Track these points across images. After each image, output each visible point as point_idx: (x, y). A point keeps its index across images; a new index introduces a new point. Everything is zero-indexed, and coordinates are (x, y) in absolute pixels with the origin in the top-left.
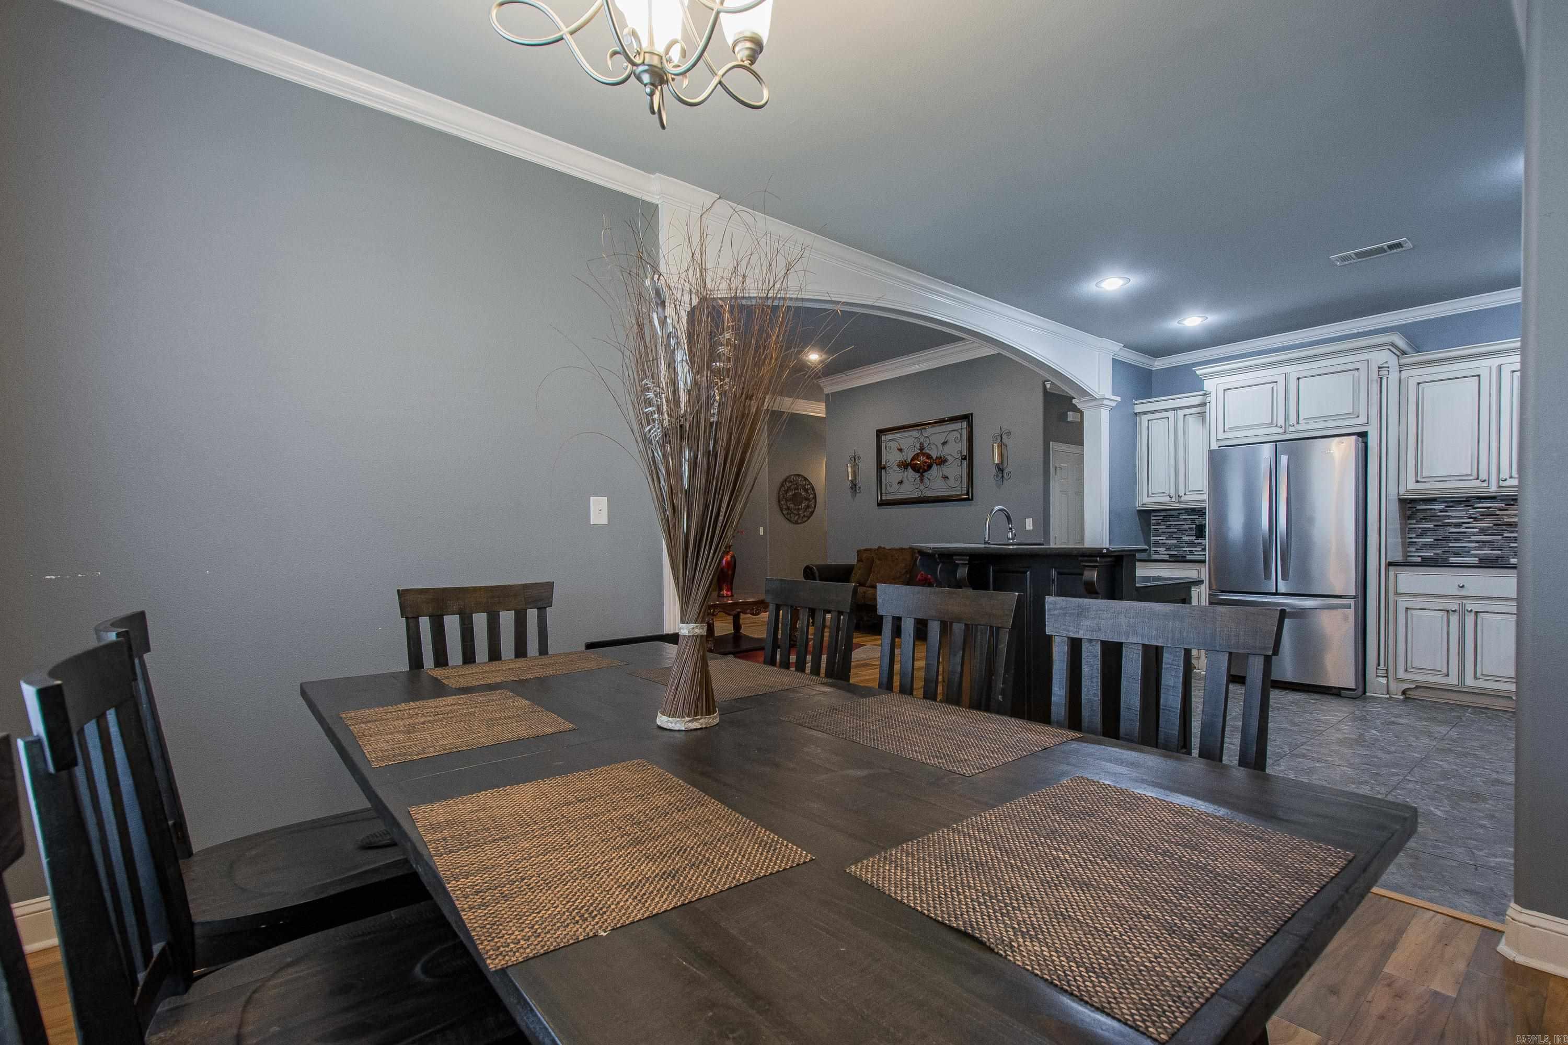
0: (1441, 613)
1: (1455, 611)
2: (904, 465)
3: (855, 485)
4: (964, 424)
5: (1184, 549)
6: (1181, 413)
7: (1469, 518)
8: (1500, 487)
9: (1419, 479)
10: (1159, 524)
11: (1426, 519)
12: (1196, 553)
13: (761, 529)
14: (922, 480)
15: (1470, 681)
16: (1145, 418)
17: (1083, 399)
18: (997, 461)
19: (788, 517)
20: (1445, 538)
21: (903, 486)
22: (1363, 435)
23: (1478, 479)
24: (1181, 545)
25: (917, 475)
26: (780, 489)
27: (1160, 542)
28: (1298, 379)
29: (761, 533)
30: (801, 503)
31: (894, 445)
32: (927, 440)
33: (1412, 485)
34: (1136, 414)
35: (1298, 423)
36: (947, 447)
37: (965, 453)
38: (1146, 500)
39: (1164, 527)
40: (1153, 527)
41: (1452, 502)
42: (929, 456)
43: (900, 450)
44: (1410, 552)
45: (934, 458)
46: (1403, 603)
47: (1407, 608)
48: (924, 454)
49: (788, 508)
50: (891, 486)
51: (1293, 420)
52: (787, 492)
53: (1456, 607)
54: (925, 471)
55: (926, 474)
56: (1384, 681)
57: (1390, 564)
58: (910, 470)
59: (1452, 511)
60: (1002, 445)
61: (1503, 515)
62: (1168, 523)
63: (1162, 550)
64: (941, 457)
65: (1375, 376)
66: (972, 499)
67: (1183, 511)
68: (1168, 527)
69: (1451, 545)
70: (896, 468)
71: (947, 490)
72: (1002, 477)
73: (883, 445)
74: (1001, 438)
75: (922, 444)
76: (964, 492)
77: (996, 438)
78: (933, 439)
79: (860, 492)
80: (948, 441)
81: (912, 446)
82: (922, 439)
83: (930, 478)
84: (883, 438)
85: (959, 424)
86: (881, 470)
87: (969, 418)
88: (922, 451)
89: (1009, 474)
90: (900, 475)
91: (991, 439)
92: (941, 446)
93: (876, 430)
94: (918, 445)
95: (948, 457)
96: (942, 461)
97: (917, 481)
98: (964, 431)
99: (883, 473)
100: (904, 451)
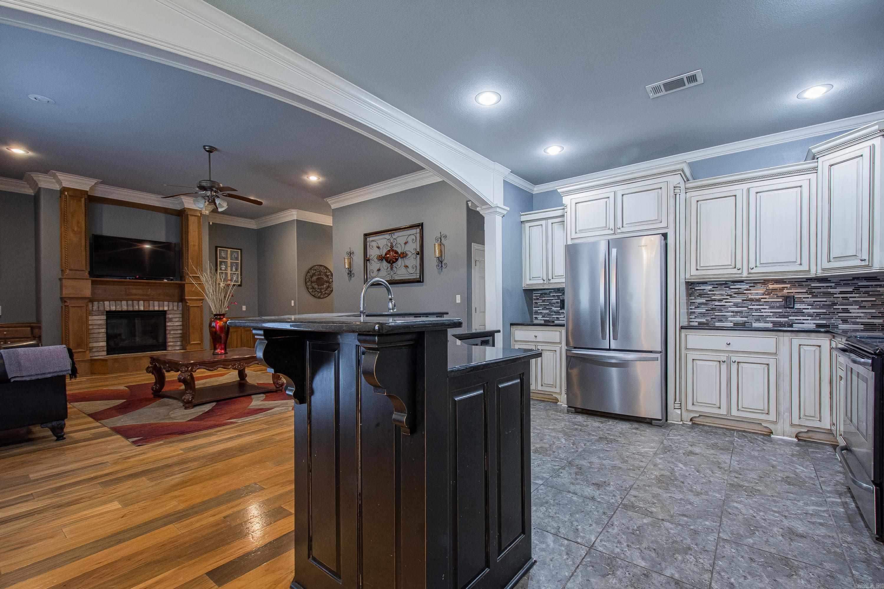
0: (715, 363)
1: (724, 362)
2: (381, 258)
3: (351, 272)
4: (418, 230)
5: (553, 316)
6: (550, 221)
7: (727, 296)
8: (749, 273)
9: (698, 268)
10: (538, 299)
11: (700, 296)
12: (560, 319)
13: (293, 302)
14: (392, 269)
15: (734, 412)
16: (528, 225)
17: (484, 207)
18: (437, 255)
19: (313, 294)
20: (713, 309)
21: (380, 272)
22: (665, 235)
23: (735, 268)
24: (552, 314)
25: (389, 265)
26: (306, 275)
27: (539, 311)
28: (623, 195)
29: (293, 305)
30: (323, 285)
31: (374, 244)
32: (395, 241)
33: (694, 272)
34: (522, 222)
35: (623, 227)
36: (407, 245)
37: (418, 250)
38: (529, 282)
39: (541, 301)
40: (534, 301)
41: (717, 284)
42: (396, 252)
43: (378, 248)
44: (691, 318)
45: (400, 253)
46: (691, 355)
47: (693, 360)
48: (393, 250)
49: (313, 288)
50: (373, 272)
51: (619, 225)
52: (312, 277)
53: (724, 359)
54: (394, 262)
55: (394, 265)
56: (679, 412)
57: (682, 328)
58: (384, 261)
59: (716, 291)
60: (441, 244)
61: (748, 293)
62: (544, 298)
63: (540, 317)
64: (403, 253)
65: (672, 193)
66: (423, 282)
67: (553, 291)
68: (544, 301)
69: (716, 314)
70: (376, 260)
71: (407, 275)
72: (441, 266)
73: (368, 244)
74: (440, 240)
75: (392, 244)
76: (418, 277)
77: (437, 240)
78: (399, 240)
79: (354, 276)
80: (408, 241)
81: (386, 245)
82: (392, 240)
83: (397, 267)
84: (368, 239)
85: (415, 230)
86: (367, 261)
87: (421, 226)
88: (392, 248)
89: (446, 264)
90: (378, 265)
91: (434, 240)
92: (404, 245)
93: (364, 234)
94: (389, 244)
95: (408, 253)
96: (404, 256)
97: (389, 269)
98: (418, 235)
99: (368, 264)
100: (381, 248)
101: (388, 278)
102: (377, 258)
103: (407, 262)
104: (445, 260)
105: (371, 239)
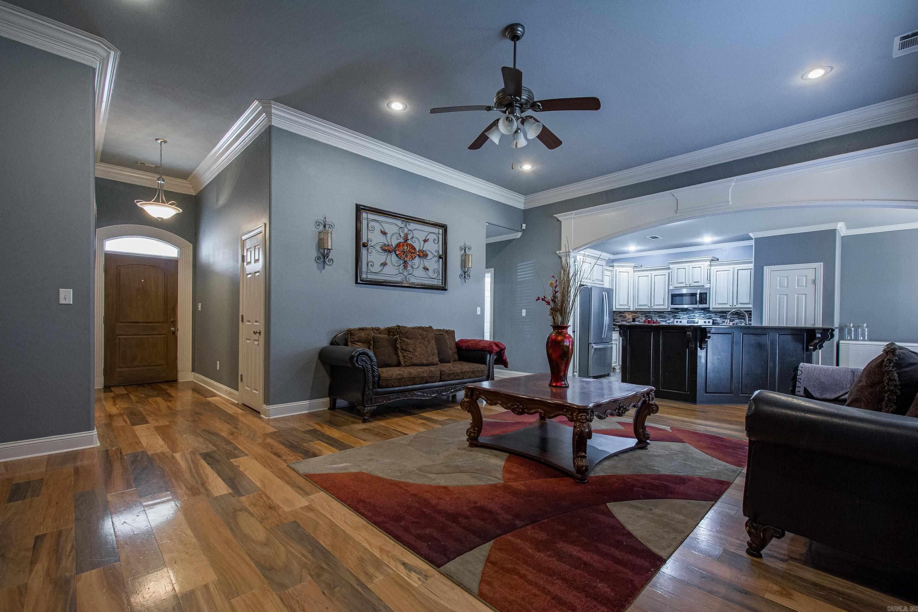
2: (387, 249)
3: (325, 256)
14: (405, 267)
21: (386, 268)
25: (401, 261)
32: (410, 233)
36: (427, 244)
37: (441, 253)
42: (414, 248)
43: (384, 233)
45: (418, 250)
50: (372, 266)
55: (409, 262)
58: (394, 255)
70: (378, 248)
71: (427, 279)
72: (465, 277)
73: (364, 222)
74: (465, 250)
75: (406, 235)
76: (440, 283)
77: (461, 249)
78: (416, 234)
79: (331, 265)
80: (428, 239)
81: (397, 234)
82: (406, 231)
83: (414, 267)
84: (364, 215)
85: (437, 230)
86: (361, 247)
87: (444, 228)
88: (407, 241)
89: (469, 276)
90: (383, 257)
91: (458, 248)
92: (423, 242)
93: (356, 204)
94: (402, 235)
95: (429, 253)
96: (423, 255)
97: (402, 267)
98: (440, 236)
99: (364, 251)
100: (389, 235)
101: (398, 279)
102: (381, 247)
103: (427, 263)
104: (469, 272)
105: (371, 216)
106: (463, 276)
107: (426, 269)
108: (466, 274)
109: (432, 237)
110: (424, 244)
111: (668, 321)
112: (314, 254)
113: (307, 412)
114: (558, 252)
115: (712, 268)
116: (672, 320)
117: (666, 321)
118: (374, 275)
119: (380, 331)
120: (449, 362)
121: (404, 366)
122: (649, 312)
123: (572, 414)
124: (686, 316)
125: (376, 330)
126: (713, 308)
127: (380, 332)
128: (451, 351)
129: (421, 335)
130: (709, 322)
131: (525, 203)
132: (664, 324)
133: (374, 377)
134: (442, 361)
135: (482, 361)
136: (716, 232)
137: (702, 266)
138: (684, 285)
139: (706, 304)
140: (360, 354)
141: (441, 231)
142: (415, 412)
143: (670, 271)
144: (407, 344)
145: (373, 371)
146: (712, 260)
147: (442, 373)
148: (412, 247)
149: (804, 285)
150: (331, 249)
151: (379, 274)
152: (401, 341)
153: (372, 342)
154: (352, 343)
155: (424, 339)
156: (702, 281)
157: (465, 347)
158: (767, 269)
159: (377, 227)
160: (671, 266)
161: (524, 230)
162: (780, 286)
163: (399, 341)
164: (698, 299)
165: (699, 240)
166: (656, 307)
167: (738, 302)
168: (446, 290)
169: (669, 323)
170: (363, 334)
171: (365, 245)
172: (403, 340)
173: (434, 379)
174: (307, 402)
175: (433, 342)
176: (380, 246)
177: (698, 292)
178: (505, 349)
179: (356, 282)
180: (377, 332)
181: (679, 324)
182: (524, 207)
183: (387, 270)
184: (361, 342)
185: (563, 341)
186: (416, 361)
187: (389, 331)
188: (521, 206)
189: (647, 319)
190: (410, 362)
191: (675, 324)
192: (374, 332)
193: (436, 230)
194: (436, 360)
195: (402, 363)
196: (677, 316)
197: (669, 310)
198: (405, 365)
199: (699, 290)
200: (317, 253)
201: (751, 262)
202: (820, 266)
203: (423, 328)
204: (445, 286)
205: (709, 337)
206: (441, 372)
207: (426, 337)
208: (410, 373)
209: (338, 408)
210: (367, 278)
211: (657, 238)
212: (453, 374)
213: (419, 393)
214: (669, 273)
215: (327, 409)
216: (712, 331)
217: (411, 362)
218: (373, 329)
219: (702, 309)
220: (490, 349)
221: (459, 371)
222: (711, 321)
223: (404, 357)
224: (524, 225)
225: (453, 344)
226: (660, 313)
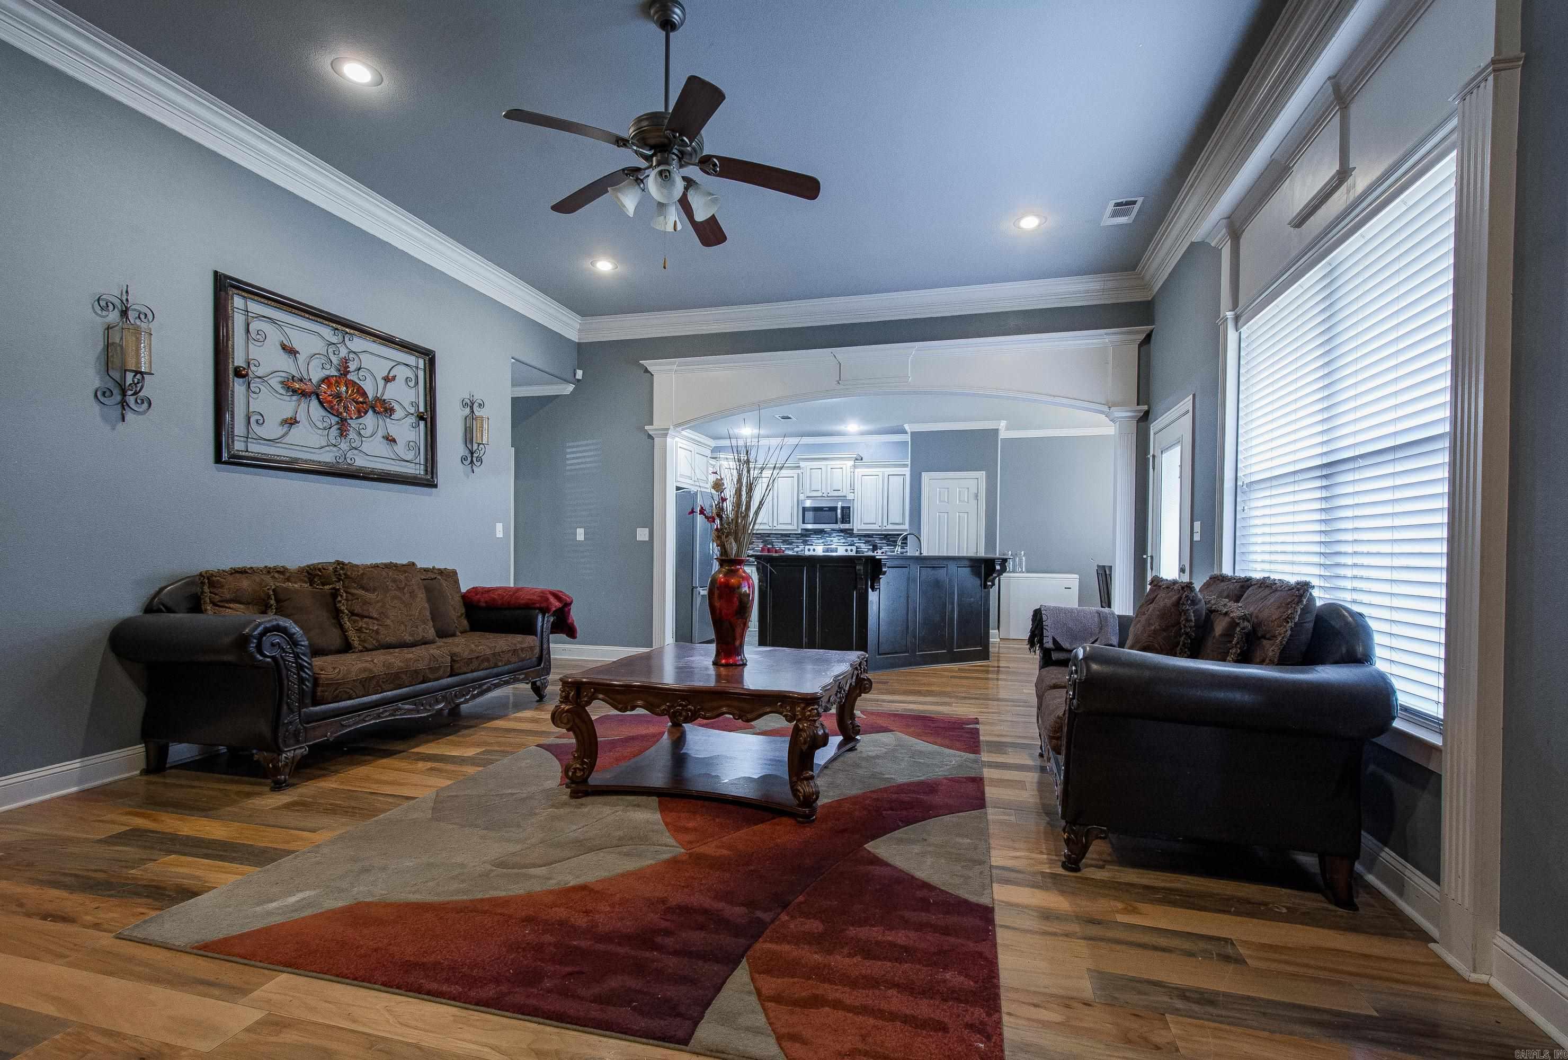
2: (298, 388)
14: (342, 432)
21: (295, 430)
25: (332, 418)
31: (266, 329)
32: (355, 358)
36: (390, 386)
37: (422, 408)
42: (361, 392)
43: (290, 351)
45: (370, 397)
54: (352, 417)
55: (351, 423)
58: (314, 403)
64: (381, 402)
70: (275, 383)
71: (393, 462)
72: (472, 462)
73: (238, 321)
74: (472, 408)
75: (345, 362)
76: (422, 472)
77: (465, 405)
78: (366, 361)
79: (144, 413)
80: (394, 378)
81: (322, 357)
82: (343, 352)
83: (362, 432)
84: (238, 302)
85: (413, 358)
86: (231, 376)
87: (429, 357)
88: (346, 375)
89: (480, 460)
90: (288, 406)
91: (458, 405)
92: (383, 382)
93: (216, 273)
94: (335, 360)
95: (396, 407)
96: (384, 409)
97: (334, 432)
98: (421, 374)
99: (238, 388)
100: (301, 358)
101: (328, 457)
102: (282, 383)
103: (393, 428)
104: (482, 452)
105: (255, 307)
106: (469, 459)
107: (391, 440)
108: (475, 455)
109: (402, 373)
110: (385, 386)
111: (796, 549)
112: (93, 379)
113: (74, 789)
114: (647, 427)
115: (857, 470)
116: (801, 547)
117: (793, 549)
118: (264, 444)
119: (288, 574)
120: (454, 635)
121: (361, 651)
122: (769, 535)
123: (793, 710)
124: (821, 541)
125: (278, 572)
126: (858, 530)
127: (289, 576)
128: (455, 612)
129: (394, 581)
130: (852, 550)
131: (580, 331)
132: (790, 553)
133: (302, 680)
134: (443, 634)
135: (529, 629)
136: (865, 419)
137: (844, 467)
138: (820, 494)
139: (849, 523)
140: (267, 631)
141: (421, 362)
142: (398, 748)
143: (799, 471)
144: (365, 603)
145: (301, 668)
146: (857, 459)
147: (454, 658)
148: (358, 390)
149: (966, 500)
150: (146, 373)
151: (278, 445)
152: (350, 597)
153: (273, 602)
154: (215, 604)
155: (401, 589)
156: (844, 491)
157: (486, 602)
158: (925, 476)
159: (274, 336)
160: (802, 464)
161: (578, 380)
162: (940, 501)
163: (345, 595)
164: (839, 516)
165: (841, 428)
166: (779, 527)
167: (890, 522)
168: (436, 486)
169: (797, 552)
170: (245, 583)
171: (238, 373)
172: (352, 594)
173: (441, 672)
174: (76, 764)
175: (421, 595)
176: (282, 379)
177: (839, 505)
178: (572, 602)
179: (218, 459)
180: (282, 577)
181: (812, 553)
182: (579, 339)
183: (297, 435)
184: (240, 603)
185: (739, 586)
186: (390, 639)
187: (312, 574)
188: (574, 336)
189: (765, 546)
190: (374, 642)
191: (807, 553)
192: (273, 577)
193: (411, 359)
194: (431, 633)
195: (356, 643)
196: (808, 541)
197: (800, 532)
198: (364, 647)
199: (840, 503)
200: (101, 379)
201: (906, 466)
202: (982, 475)
203: (396, 565)
204: (432, 478)
205: (884, 573)
206: (453, 655)
207: (406, 584)
208: (389, 666)
209: (171, 768)
210: (247, 451)
211: (790, 418)
212: (477, 658)
213: (407, 707)
214: (798, 474)
215: (138, 772)
216: (888, 564)
217: (378, 641)
218: (268, 570)
219: (842, 531)
220: (544, 605)
221: (488, 652)
222: (854, 548)
223: (359, 630)
224: (579, 374)
225: (458, 598)
226: (786, 537)
